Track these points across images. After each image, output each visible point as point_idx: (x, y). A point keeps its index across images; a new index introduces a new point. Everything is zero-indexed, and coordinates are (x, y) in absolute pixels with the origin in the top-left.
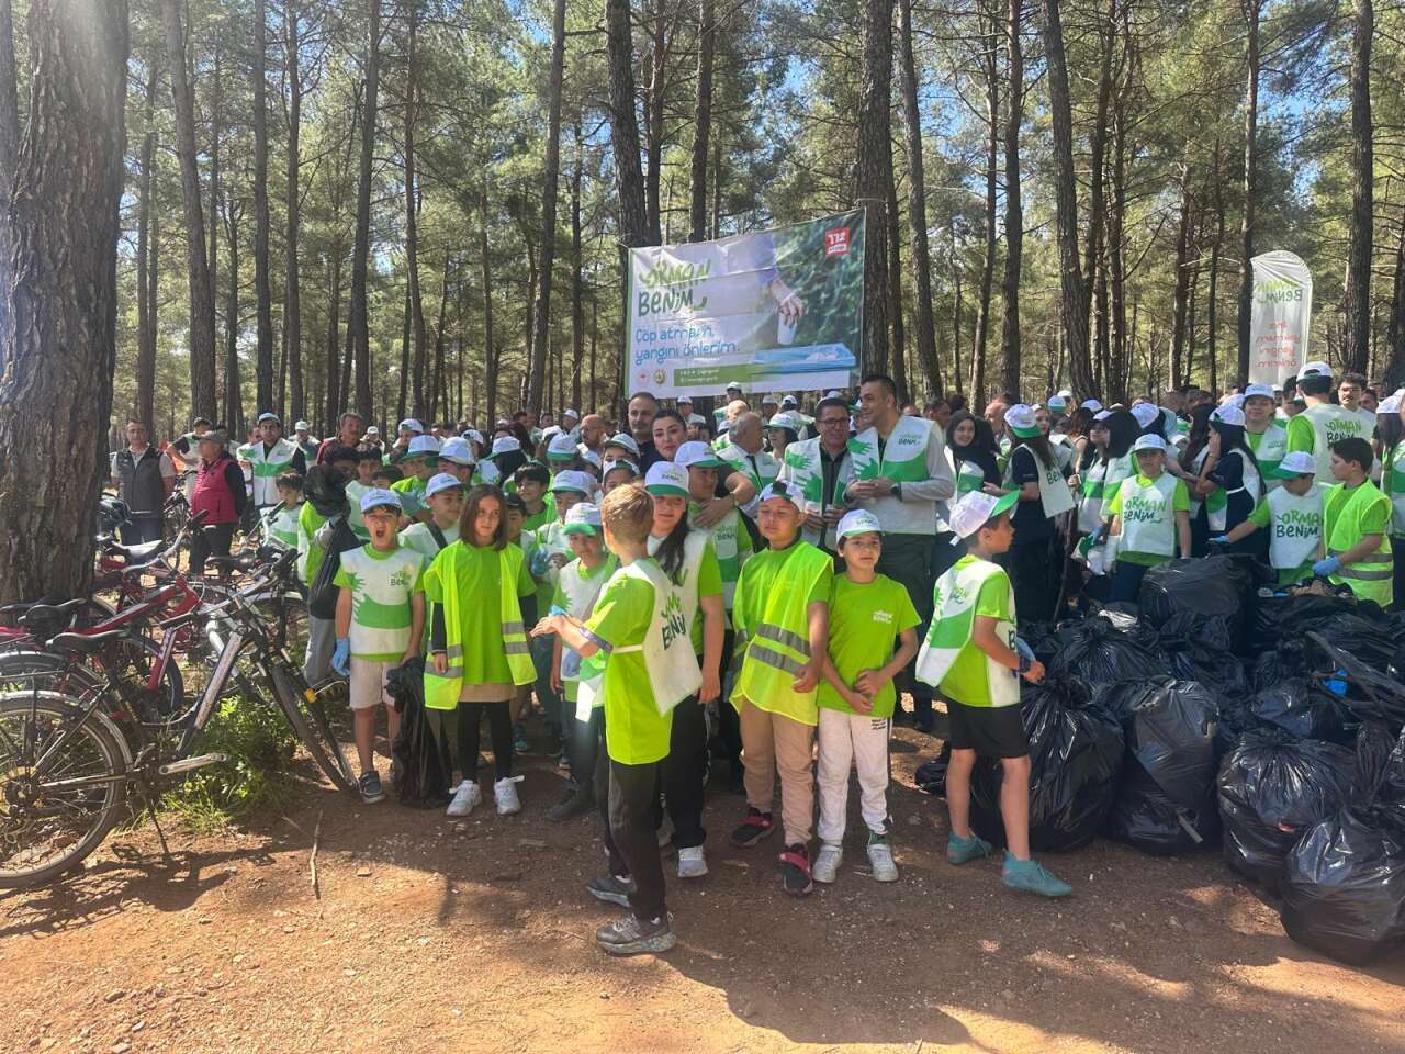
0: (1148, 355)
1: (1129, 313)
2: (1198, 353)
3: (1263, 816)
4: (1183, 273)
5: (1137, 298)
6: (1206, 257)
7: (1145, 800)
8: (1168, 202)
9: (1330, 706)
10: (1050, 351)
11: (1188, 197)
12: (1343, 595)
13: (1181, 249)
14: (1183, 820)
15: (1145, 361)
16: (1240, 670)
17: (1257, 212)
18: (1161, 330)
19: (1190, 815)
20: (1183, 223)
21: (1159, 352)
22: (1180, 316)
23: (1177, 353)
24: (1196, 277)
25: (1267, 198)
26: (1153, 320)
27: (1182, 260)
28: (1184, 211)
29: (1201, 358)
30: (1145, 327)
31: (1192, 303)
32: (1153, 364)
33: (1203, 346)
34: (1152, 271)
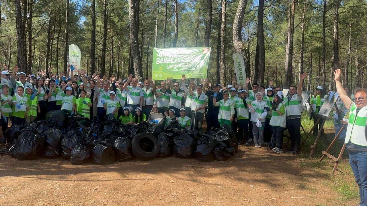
0: (38, 61)
1: (33, 47)
2: (53, 63)
3: (68, 147)
4: (49, 39)
5: (35, 44)
6: (56, 36)
7: (49, 149)
8: (45, 18)
9: (79, 133)
10: (5, 56)
11: (51, 18)
12: (83, 117)
13: (49, 33)
14: (55, 151)
15: (37, 63)
16: (64, 130)
17: (69, 27)
18: (42, 54)
19: (56, 150)
20: (49, 25)
21: (41, 61)
22: (48, 52)
23: (47, 63)
24: (53, 41)
25: (72, 24)
26: (40, 51)
27: (49, 35)
28: (50, 22)
29: (54, 64)
30: (37, 53)
31: (51, 48)
32: (39, 64)
33: (54, 61)
34: (40, 36)
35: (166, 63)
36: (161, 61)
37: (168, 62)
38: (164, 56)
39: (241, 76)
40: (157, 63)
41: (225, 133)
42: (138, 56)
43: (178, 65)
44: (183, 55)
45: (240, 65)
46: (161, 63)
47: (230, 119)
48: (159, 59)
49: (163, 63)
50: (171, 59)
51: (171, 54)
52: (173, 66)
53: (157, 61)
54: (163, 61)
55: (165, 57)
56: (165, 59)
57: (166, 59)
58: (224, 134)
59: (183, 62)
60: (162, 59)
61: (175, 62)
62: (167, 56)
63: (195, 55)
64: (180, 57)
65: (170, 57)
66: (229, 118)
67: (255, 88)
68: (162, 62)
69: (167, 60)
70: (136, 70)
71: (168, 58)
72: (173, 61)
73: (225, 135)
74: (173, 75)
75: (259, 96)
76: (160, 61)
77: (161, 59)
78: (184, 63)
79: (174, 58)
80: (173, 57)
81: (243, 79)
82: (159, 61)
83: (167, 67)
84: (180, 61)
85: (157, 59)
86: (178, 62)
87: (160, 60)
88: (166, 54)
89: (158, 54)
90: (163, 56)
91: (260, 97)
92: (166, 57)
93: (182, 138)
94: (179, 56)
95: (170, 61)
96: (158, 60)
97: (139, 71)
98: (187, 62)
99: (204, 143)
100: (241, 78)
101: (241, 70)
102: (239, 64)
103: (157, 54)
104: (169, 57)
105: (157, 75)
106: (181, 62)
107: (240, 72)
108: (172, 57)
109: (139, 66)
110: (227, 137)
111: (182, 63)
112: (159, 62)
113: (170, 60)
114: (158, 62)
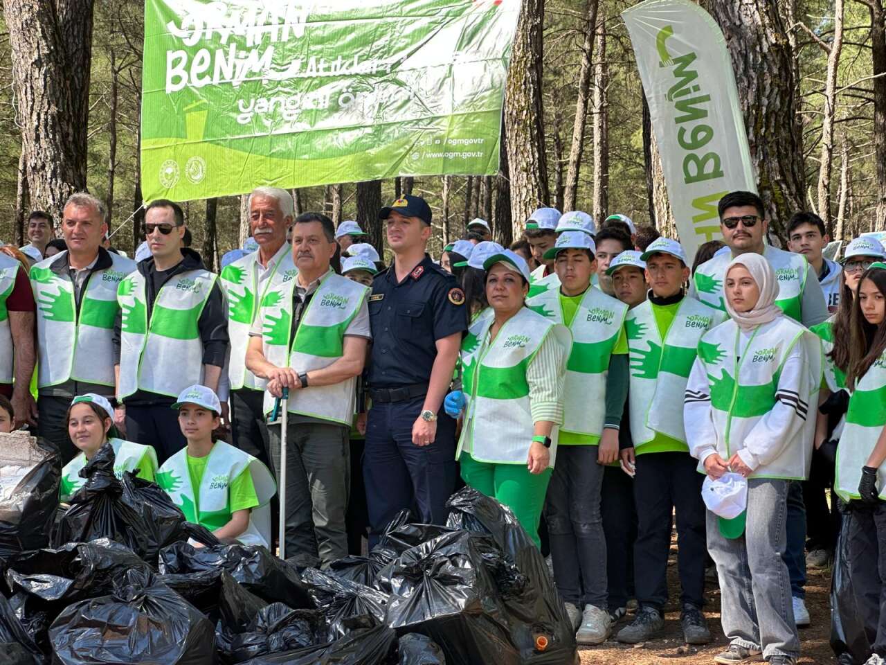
35: (228, 79)
36: (196, 69)
37: (241, 77)
38: (217, 36)
39: (700, 153)
40: (170, 88)
41: (449, 566)
42: (43, 43)
43: (312, 95)
44: (341, 25)
45: (693, 75)
46: (196, 82)
47: (524, 462)
48: (182, 54)
49: (207, 80)
50: (260, 55)
51: (262, 19)
52: (273, 100)
53: (171, 73)
54: (210, 72)
55: (224, 41)
56: (219, 54)
57: (226, 53)
58: (442, 571)
59: (344, 71)
60: (204, 53)
61: (293, 70)
62: (239, 31)
63: (425, 22)
64: (322, 41)
65: (259, 41)
66: (520, 453)
67: (740, 226)
68: (201, 76)
69: (239, 63)
70: (38, 139)
71: (242, 46)
72: (280, 66)
73: (448, 580)
74: (275, 160)
75: (745, 282)
76: (188, 68)
77: (197, 59)
78: (351, 76)
79: (280, 44)
80: (274, 39)
81: (720, 174)
82: (180, 70)
83: (237, 110)
84: (322, 65)
85: (171, 56)
86: (308, 74)
87: (190, 61)
88: (229, 25)
89: (179, 25)
90: (209, 36)
91: (746, 290)
92: (231, 39)
93: (110, 618)
94: (320, 30)
95: (256, 70)
96: (175, 63)
97: (53, 143)
98: (371, 75)
99: (288, 645)
100: (701, 164)
101: (703, 114)
102: (677, 73)
103: (171, 26)
104: (249, 44)
105: (170, 171)
106: (332, 73)
107: (690, 126)
108: (266, 38)
109: (54, 109)
110: (459, 593)
111: (334, 78)
112: (184, 75)
113: (253, 62)
114: (177, 80)
